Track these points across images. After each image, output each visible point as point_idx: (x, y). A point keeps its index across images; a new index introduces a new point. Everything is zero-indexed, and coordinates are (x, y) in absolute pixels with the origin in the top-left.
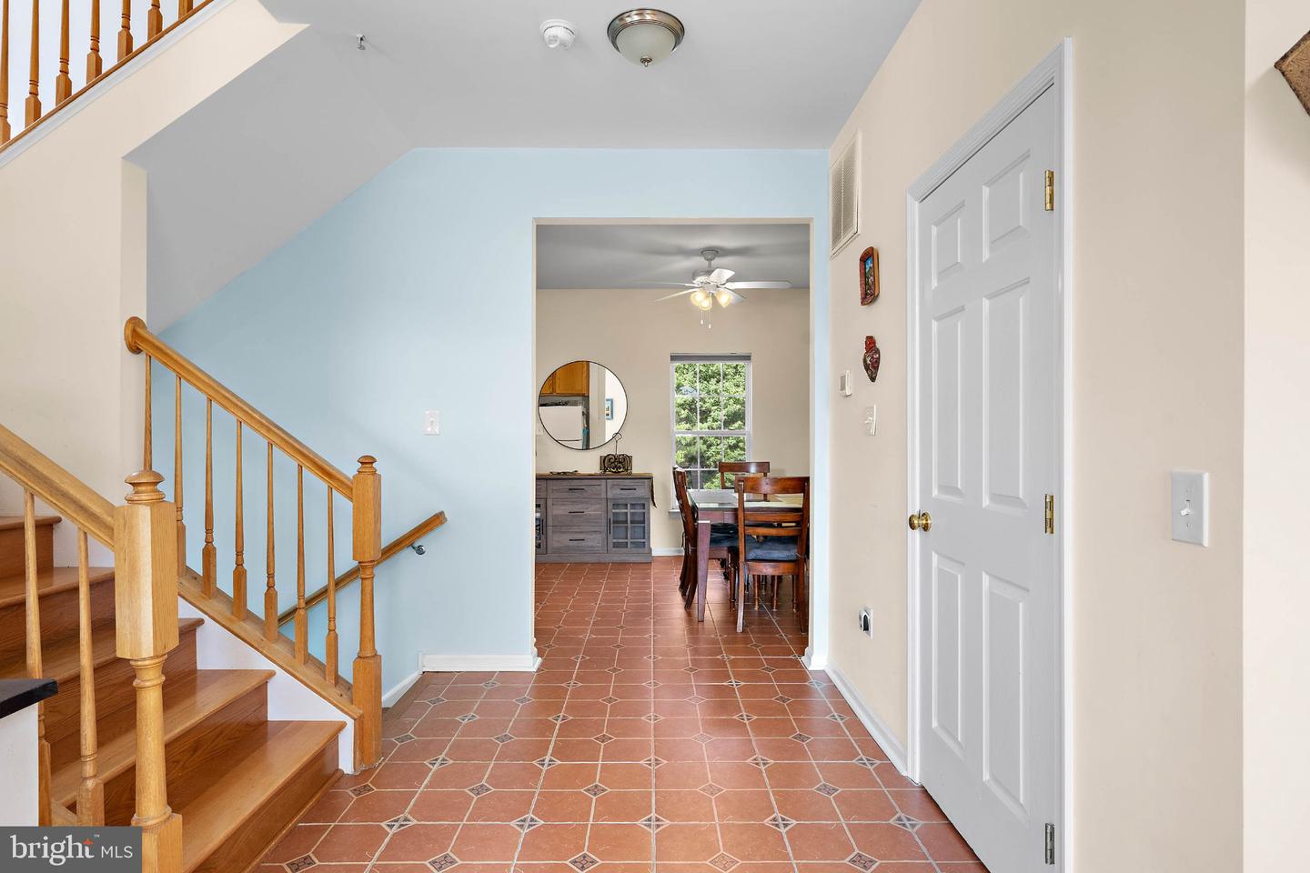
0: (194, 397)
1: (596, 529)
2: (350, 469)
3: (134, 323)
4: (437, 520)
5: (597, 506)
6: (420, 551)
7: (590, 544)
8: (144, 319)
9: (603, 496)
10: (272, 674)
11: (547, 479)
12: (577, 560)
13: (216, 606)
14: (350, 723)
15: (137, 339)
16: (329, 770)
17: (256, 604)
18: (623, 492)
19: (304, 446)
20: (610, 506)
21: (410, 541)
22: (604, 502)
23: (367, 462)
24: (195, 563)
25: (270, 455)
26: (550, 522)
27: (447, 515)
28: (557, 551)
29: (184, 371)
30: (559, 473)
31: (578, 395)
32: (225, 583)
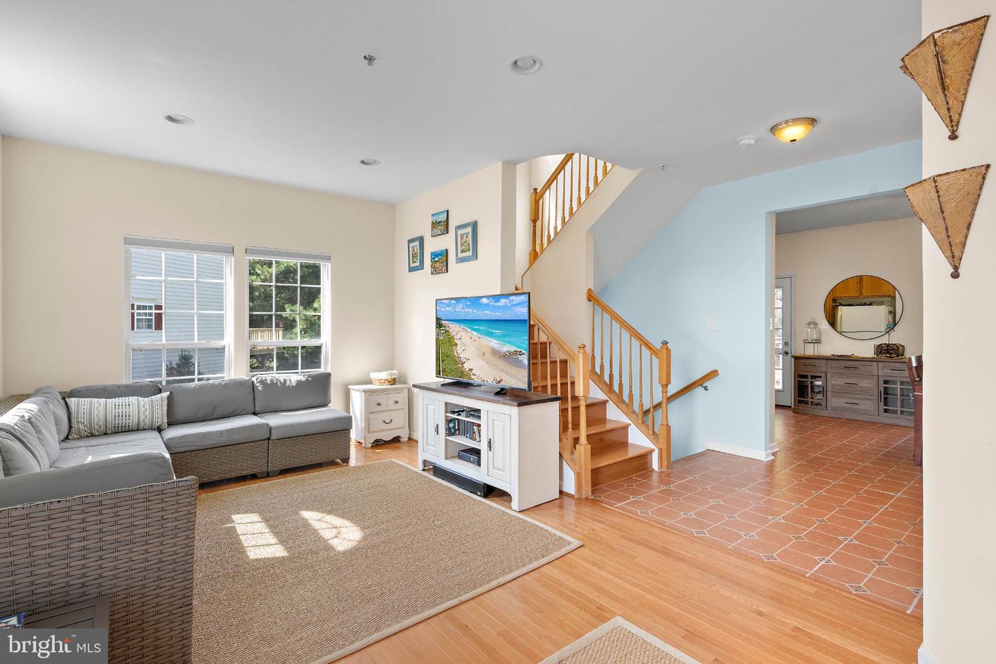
0: (607, 317)
1: (870, 397)
2: (658, 346)
3: (590, 290)
4: (713, 374)
5: (869, 381)
6: (706, 388)
7: (863, 407)
8: (593, 289)
9: (875, 373)
10: (630, 425)
11: (827, 359)
12: (852, 418)
13: (613, 396)
14: (657, 450)
15: (591, 297)
16: (649, 467)
17: (636, 408)
18: (892, 371)
19: (642, 336)
20: (881, 382)
21: (700, 382)
22: (876, 378)
23: (665, 343)
24: (598, 370)
25: (631, 340)
26: (829, 388)
27: (719, 372)
28: (834, 409)
29: (605, 308)
30: (838, 356)
31: (884, 296)
32: (616, 388)
